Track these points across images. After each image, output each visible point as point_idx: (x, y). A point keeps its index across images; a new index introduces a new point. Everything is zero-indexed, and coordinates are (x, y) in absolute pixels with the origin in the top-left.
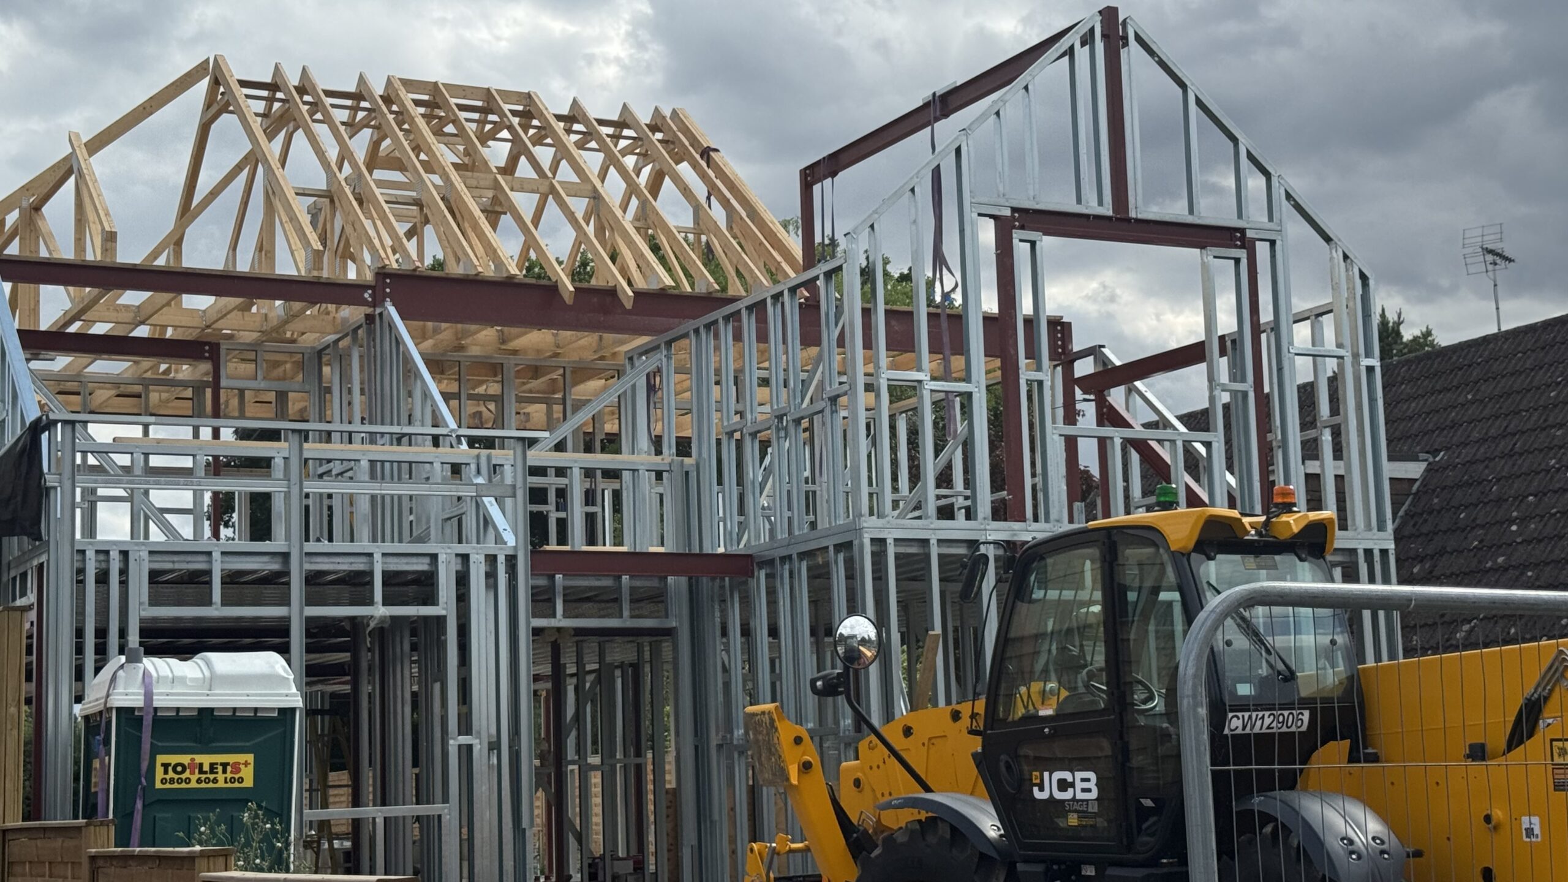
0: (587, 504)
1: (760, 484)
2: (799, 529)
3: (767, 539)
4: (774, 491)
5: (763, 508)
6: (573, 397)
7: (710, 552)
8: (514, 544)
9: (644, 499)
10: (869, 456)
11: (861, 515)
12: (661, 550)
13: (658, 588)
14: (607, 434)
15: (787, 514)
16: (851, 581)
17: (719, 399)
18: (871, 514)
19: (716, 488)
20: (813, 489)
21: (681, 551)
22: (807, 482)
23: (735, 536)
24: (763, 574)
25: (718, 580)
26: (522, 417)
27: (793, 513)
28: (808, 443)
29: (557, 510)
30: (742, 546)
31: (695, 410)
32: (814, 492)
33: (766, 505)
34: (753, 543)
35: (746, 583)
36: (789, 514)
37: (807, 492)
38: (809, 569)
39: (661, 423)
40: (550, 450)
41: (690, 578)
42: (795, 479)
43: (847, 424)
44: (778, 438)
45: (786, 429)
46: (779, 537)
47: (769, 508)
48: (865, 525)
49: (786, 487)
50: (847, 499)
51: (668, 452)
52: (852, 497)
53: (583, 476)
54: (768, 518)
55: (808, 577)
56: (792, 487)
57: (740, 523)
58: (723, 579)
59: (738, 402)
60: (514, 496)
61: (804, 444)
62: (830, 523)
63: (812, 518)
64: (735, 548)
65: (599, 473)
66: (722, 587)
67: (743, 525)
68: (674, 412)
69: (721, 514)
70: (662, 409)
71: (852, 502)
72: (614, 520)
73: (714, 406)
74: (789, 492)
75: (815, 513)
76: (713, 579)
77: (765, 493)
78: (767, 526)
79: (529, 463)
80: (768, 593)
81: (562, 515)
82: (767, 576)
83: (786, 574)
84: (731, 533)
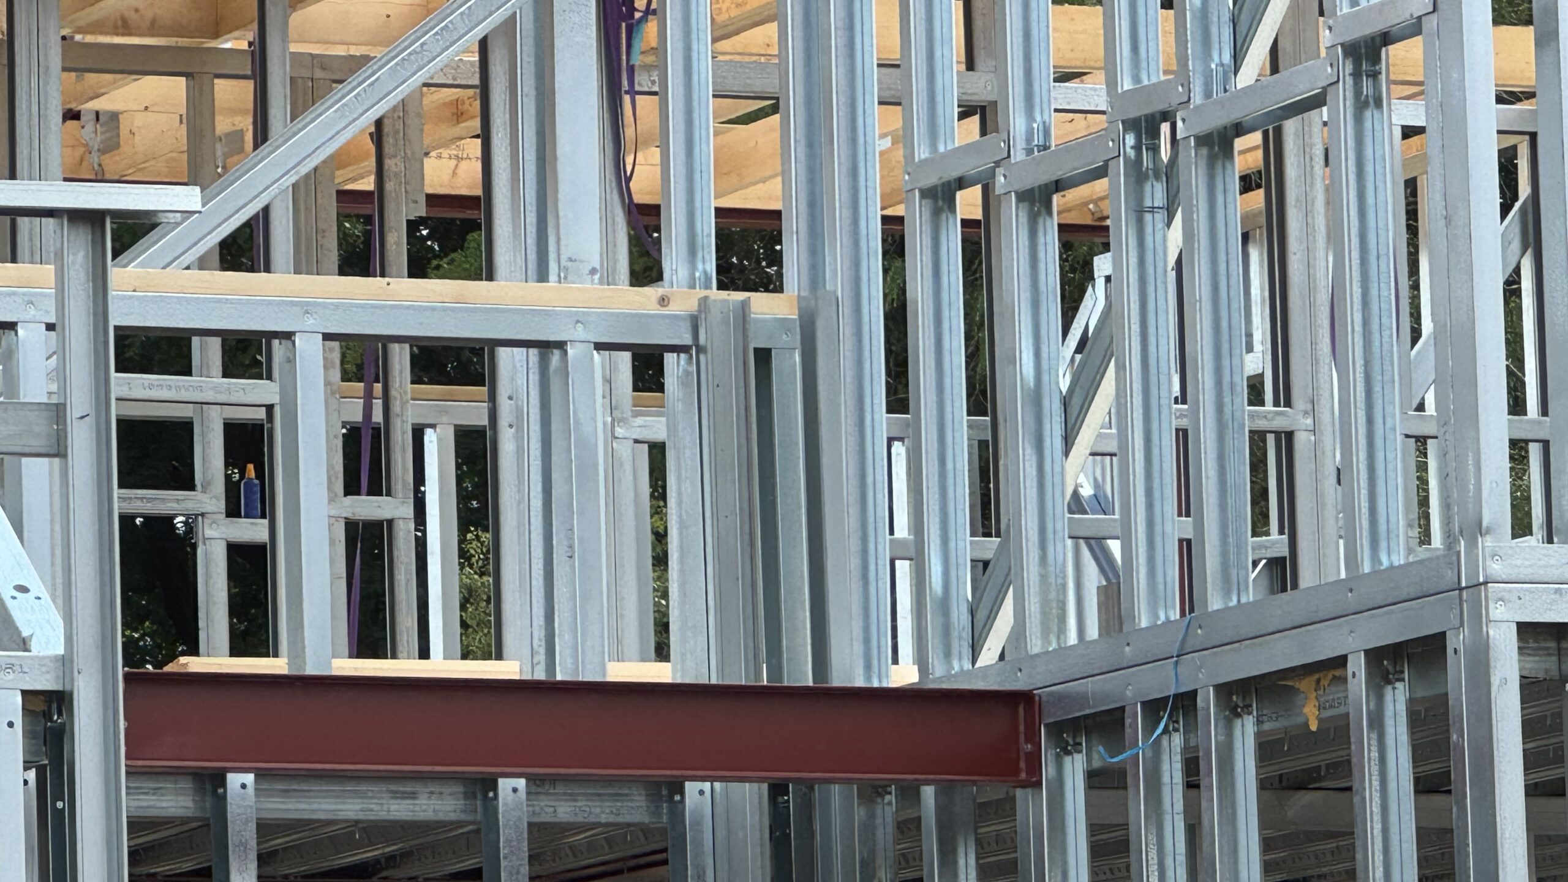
0: (351, 487)
1: (1066, 402)
2: (1226, 586)
3: (1093, 632)
4: (1123, 436)
5: (1077, 504)
6: (294, 48)
7: (860, 682)
8: (60, 651)
9: (588, 468)
10: (1512, 290)
11: (1477, 529)
12: (660, 673)
13: (645, 830)
14: (433, 200)
15: (1177, 527)
16: (1438, 799)
17: (895, 55)
18: (1521, 527)
19: (880, 419)
20: (1280, 424)
21: (739, 678)
22: (1256, 394)
23: (960, 616)
24: (1075, 769)
25: (891, 798)
26: (88, 131)
27: (1199, 527)
28: (1260, 234)
29: (233, 511)
30: (988, 656)
31: (794, 101)
32: (1286, 439)
33: (1087, 491)
34: (1035, 646)
35: (1006, 808)
36: (1185, 527)
37: (1258, 438)
38: (1266, 750)
39: (655, 154)
40: (202, 264)
41: (777, 790)
42: (1205, 378)
43: (1423, 159)
44: (1140, 212)
45: (1170, 174)
46: (1144, 623)
47: (1101, 503)
48: (1496, 568)
49: (1171, 417)
50: (1422, 467)
51: (683, 273)
52: (1443, 455)
53: (336, 374)
54: (1096, 544)
55: (1263, 785)
56: (1195, 413)
57: (982, 566)
58: (909, 794)
59: (970, 65)
60: (59, 450)
61: (1246, 238)
62: (1352, 560)
63: (1276, 542)
64: (961, 664)
65: (401, 360)
66: (909, 827)
67: (996, 572)
68: (708, 108)
69: (902, 531)
70: (661, 95)
71: (1444, 477)
72: (464, 555)
73: (872, 82)
74: (1182, 435)
75: (1290, 525)
76: (872, 793)
77: (1085, 439)
78: (1093, 577)
79: (117, 317)
80: (1097, 851)
81: (253, 531)
82: (1096, 779)
83: (1173, 773)
84: (944, 604)
